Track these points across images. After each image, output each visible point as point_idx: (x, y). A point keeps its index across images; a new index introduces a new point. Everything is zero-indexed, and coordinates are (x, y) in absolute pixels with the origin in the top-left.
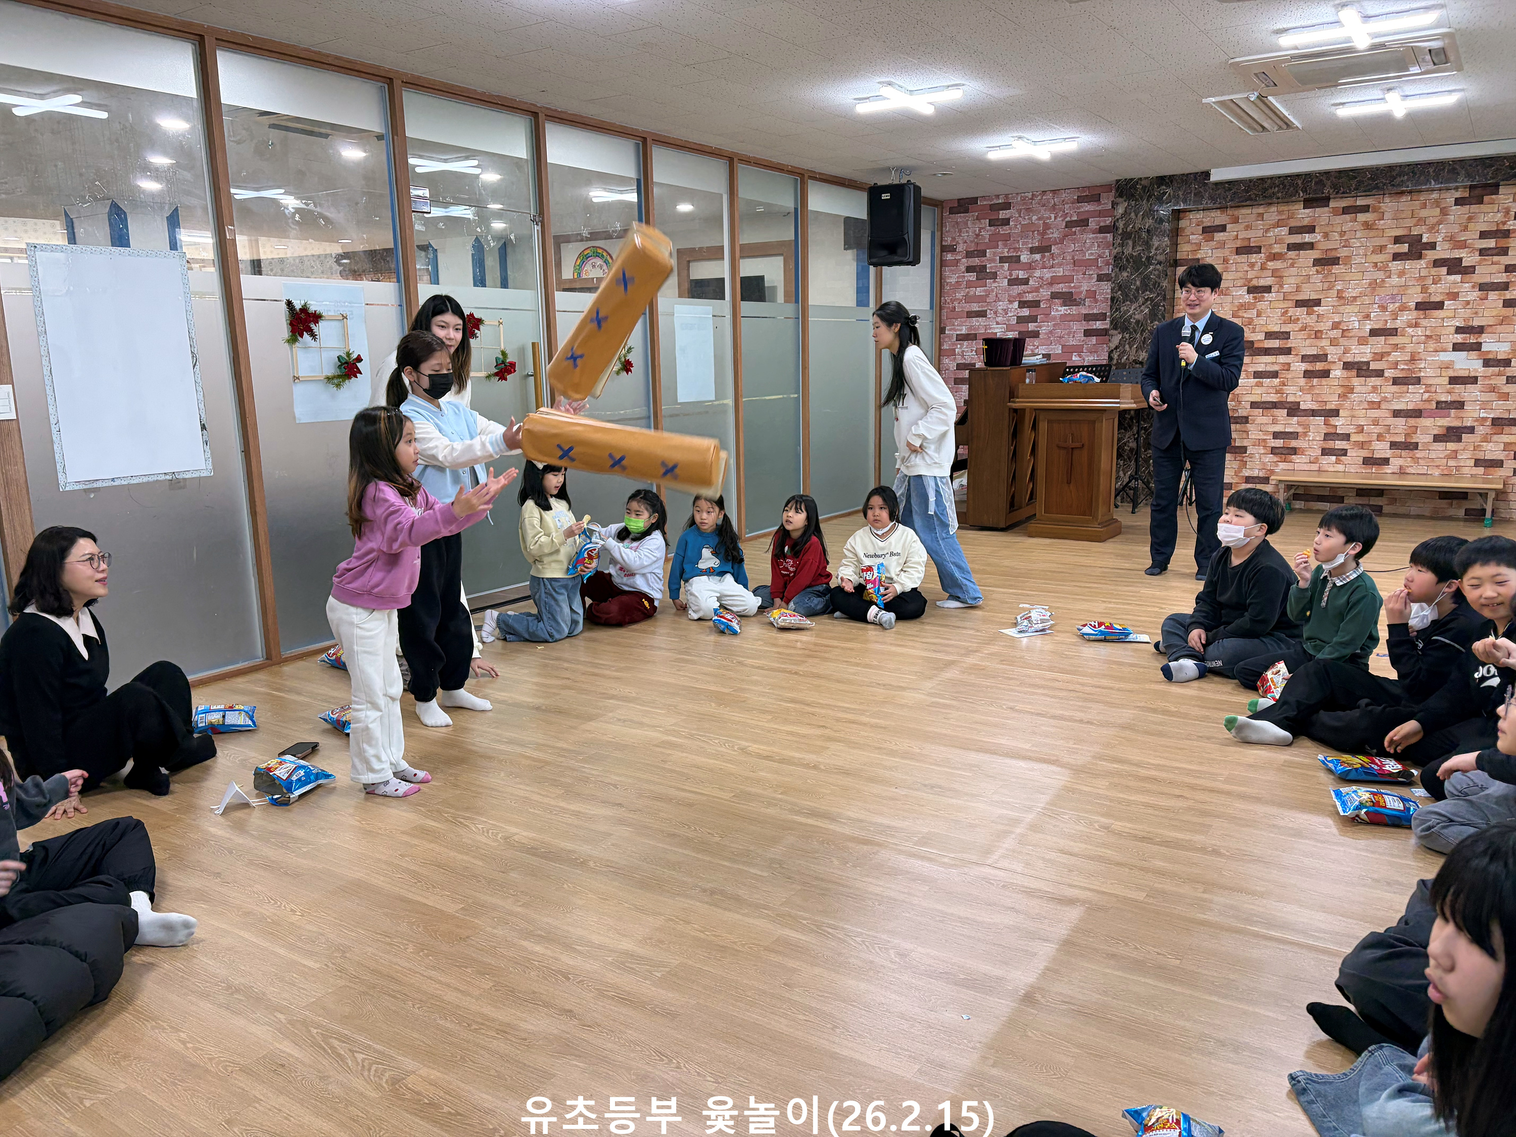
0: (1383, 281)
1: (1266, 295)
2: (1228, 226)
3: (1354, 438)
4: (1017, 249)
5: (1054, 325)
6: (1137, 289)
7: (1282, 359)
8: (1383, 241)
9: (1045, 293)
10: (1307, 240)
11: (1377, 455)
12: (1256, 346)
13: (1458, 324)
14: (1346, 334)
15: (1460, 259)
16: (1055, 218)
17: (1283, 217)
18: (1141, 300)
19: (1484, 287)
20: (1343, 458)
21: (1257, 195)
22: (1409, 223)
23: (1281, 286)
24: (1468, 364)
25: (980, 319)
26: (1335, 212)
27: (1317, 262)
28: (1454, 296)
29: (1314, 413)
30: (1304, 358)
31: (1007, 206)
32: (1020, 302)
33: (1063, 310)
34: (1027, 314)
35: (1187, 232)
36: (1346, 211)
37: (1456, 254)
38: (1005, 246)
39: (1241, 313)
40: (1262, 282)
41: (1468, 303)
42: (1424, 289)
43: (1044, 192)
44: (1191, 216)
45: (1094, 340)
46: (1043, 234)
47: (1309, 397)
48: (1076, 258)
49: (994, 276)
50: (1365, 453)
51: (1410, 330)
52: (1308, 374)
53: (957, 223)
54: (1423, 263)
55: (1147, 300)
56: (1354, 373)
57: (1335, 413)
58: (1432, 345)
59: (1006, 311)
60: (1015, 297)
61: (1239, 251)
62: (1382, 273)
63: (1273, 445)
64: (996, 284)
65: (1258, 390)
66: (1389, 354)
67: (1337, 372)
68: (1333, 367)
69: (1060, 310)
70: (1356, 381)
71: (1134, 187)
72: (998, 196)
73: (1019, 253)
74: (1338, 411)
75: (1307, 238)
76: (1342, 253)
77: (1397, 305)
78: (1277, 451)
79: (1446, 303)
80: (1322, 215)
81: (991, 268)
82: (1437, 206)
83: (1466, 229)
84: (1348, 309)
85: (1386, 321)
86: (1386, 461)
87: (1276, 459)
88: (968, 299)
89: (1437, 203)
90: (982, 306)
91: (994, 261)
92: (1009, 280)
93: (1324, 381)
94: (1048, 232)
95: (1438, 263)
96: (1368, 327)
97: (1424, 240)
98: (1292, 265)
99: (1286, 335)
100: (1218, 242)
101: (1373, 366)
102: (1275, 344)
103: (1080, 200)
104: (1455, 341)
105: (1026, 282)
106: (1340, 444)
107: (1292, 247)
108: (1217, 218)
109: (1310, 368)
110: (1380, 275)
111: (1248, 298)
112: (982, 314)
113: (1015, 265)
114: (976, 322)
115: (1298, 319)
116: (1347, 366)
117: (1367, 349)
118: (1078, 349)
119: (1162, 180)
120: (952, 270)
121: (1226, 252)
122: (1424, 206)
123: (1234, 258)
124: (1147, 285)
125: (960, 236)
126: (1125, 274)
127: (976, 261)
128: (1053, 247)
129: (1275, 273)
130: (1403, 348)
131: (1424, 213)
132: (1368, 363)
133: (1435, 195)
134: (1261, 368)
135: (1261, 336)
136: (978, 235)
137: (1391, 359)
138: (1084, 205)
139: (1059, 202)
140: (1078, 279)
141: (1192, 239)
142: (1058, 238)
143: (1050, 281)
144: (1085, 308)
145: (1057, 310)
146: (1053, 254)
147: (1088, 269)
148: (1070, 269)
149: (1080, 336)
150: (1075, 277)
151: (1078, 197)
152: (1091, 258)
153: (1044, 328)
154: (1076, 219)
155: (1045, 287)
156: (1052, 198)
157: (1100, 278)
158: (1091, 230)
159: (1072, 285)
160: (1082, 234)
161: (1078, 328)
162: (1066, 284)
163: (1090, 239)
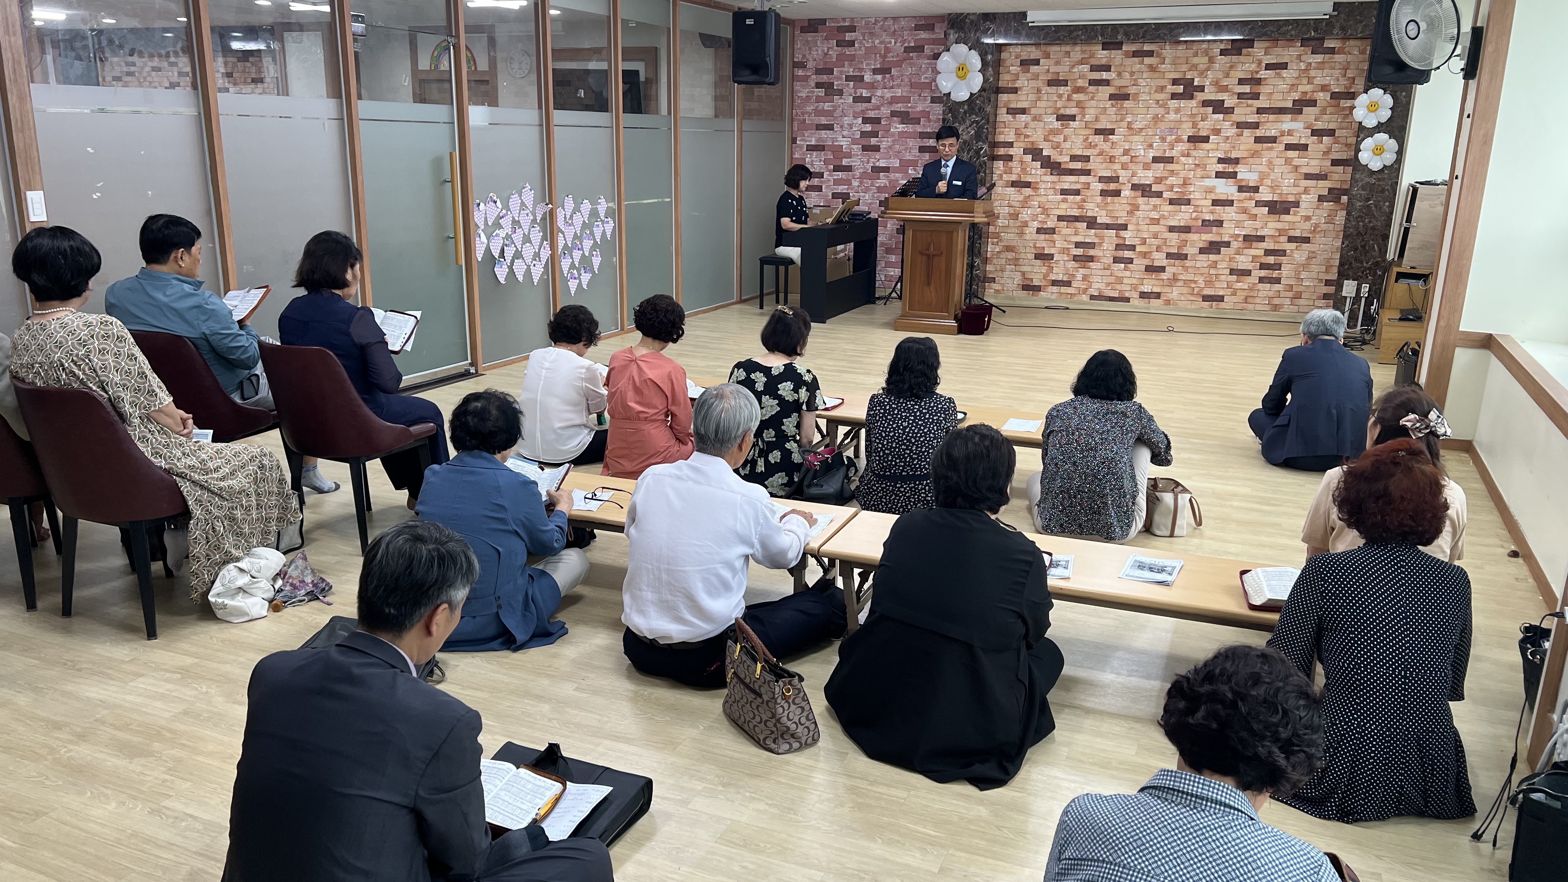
0: (1163, 116)
1: (1071, 123)
2: (1042, 61)
3: (1138, 249)
4: (861, 70)
5: (893, 141)
7: (1083, 179)
8: (1162, 82)
9: (885, 111)
10: (1104, 77)
11: (1156, 264)
12: (1063, 166)
13: (1219, 156)
14: (1134, 159)
15: (1223, 101)
16: (896, 43)
17: (1086, 56)
18: (968, 123)
19: (1240, 125)
20: (1130, 265)
21: (1065, 37)
22: (1184, 68)
23: (1084, 116)
24: (1225, 189)
25: (828, 132)
26: (1127, 55)
27: (1112, 97)
28: (1217, 132)
29: (1108, 227)
30: (1102, 179)
31: (852, 29)
32: (863, 118)
33: (901, 127)
34: (870, 129)
35: (1008, 63)
36: (1135, 54)
37: (1220, 96)
38: (851, 66)
39: (1051, 137)
40: (1068, 112)
41: (1228, 138)
42: (1195, 125)
43: (885, 19)
44: (1011, 49)
46: (884, 57)
47: (1104, 213)
48: (913, 80)
49: (840, 93)
50: (1147, 262)
51: (1183, 159)
52: (1104, 193)
53: (807, 41)
54: (1193, 103)
55: (973, 123)
56: (1139, 193)
57: (1124, 227)
58: (1199, 173)
59: (851, 126)
60: (858, 113)
61: (1050, 83)
62: (1162, 109)
63: (1075, 253)
64: (841, 101)
65: (1064, 205)
66: (1166, 178)
67: (1126, 192)
68: (1123, 187)
69: (898, 127)
70: (1141, 201)
71: (963, 20)
72: (844, 20)
73: (863, 73)
74: (1126, 225)
75: (1105, 75)
76: (1132, 90)
77: (1174, 137)
78: (1078, 258)
79: (1211, 137)
80: (1116, 56)
81: (838, 85)
82: (1207, 55)
83: (1227, 76)
84: (1136, 138)
85: (1165, 150)
86: (1162, 269)
87: (1076, 265)
88: (819, 113)
89: (1206, 52)
90: (830, 120)
91: (839, 79)
92: (854, 98)
93: (1116, 199)
94: (889, 55)
95: (1206, 103)
96: (1152, 155)
97: (1196, 83)
98: (1092, 99)
99: (1087, 159)
100: (1033, 74)
101: (1155, 188)
102: (1078, 165)
103: (918, 28)
104: (1217, 170)
105: (868, 100)
106: (1127, 254)
107: (1093, 82)
108: (1033, 53)
109: (1105, 188)
110: (1161, 111)
111: (1057, 125)
112: (830, 127)
113: (859, 84)
114: (824, 134)
115: (1096, 145)
116: (1135, 187)
117: (1150, 173)
119: (987, 16)
120: (802, 86)
121: (1040, 84)
122: (1196, 55)
123: (1045, 89)
124: (973, 109)
125: (810, 53)
127: (824, 78)
128: (893, 70)
129: (1079, 105)
130: (1178, 174)
131: (1196, 60)
132: (1150, 186)
133: (1205, 46)
134: (1066, 186)
135: (1067, 159)
136: (826, 54)
137: (1168, 182)
138: (921, 33)
139: (899, 28)
140: (914, 100)
141: (1012, 70)
142: (897, 61)
143: (890, 101)
144: (920, 127)
145: (896, 128)
146: (893, 76)
147: (923, 92)
148: (907, 91)
149: (915, 152)
150: (911, 98)
151: (915, 25)
152: (926, 81)
153: (884, 143)
154: (913, 45)
155: (885, 105)
156: (893, 25)
157: (933, 100)
158: (926, 55)
159: (909, 105)
160: (918, 59)
161: (914, 145)
162: (904, 104)
163: (925, 64)
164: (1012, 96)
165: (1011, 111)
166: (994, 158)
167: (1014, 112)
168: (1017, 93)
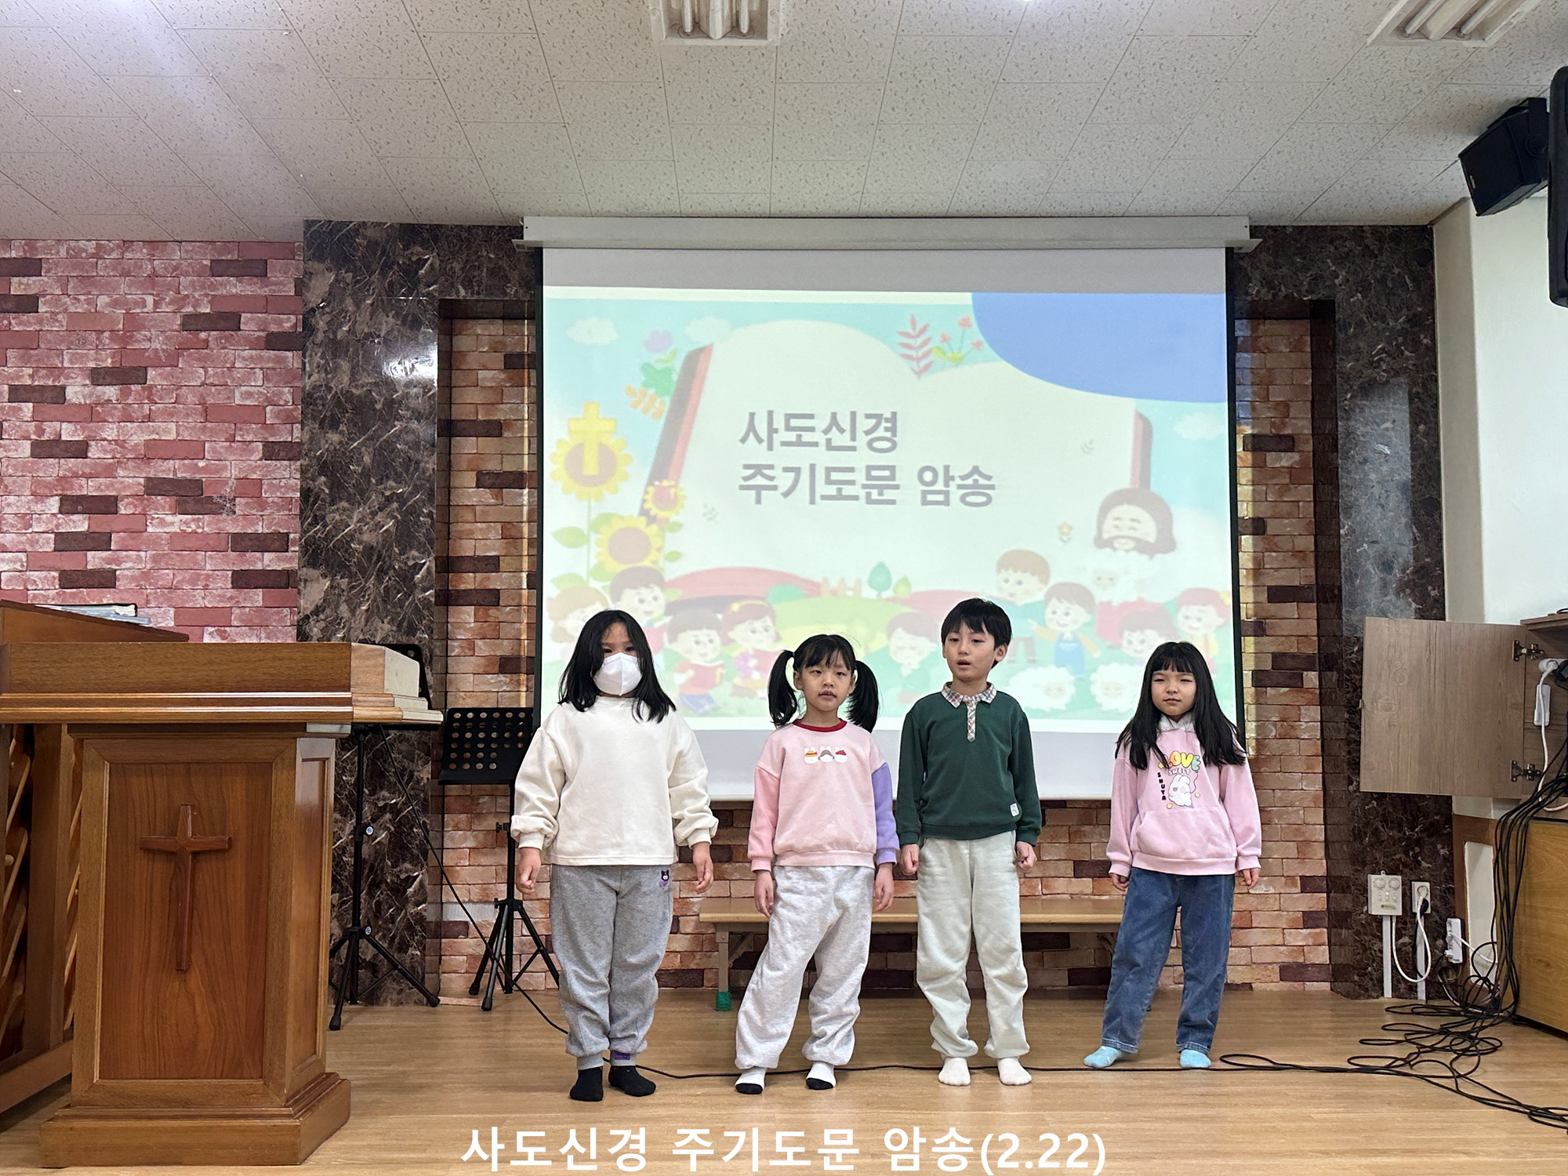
4: (56, 371)
5: (155, 559)
6: (366, 474)
9: (130, 480)
16: (156, 304)
18: (376, 500)
31: (31, 266)
32: (64, 499)
34: (84, 528)
35: (472, 361)
38: (26, 360)
43: (127, 244)
44: (480, 328)
45: (257, 597)
46: (124, 339)
48: (210, 401)
55: (389, 499)
59: (25, 519)
60: (49, 486)
69: (170, 522)
71: (348, 239)
73: (62, 381)
92: (35, 445)
94: (139, 336)
105: (79, 450)
113: (51, 409)
118: (219, 618)
119: (414, 233)
124: (388, 466)
126: (335, 437)
128: (151, 373)
138: (229, 282)
139: (166, 268)
140: (214, 451)
141: (484, 379)
142: (163, 350)
143: (142, 452)
144: (235, 521)
145: (162, 523)
146: (151, 387)
147: (241, 430)
148: (193, 428)
149: (223, 585)
150: (207, 445)
151: (212, 261)
152: (248, 402)
153: (129, 565)
154: (208, 311)
155: (130, 464)
156: (149, 259)
157: (272, 451)
158: (245, 338)
159: (201, 464)
160: (224, 348)
161: (219, 566)
162: (186, 462)
163: (244, 359)
164: (487, 444)
165: (488, 482)
166: (448, 599)
167: (498, 482)
168: (500, 435)
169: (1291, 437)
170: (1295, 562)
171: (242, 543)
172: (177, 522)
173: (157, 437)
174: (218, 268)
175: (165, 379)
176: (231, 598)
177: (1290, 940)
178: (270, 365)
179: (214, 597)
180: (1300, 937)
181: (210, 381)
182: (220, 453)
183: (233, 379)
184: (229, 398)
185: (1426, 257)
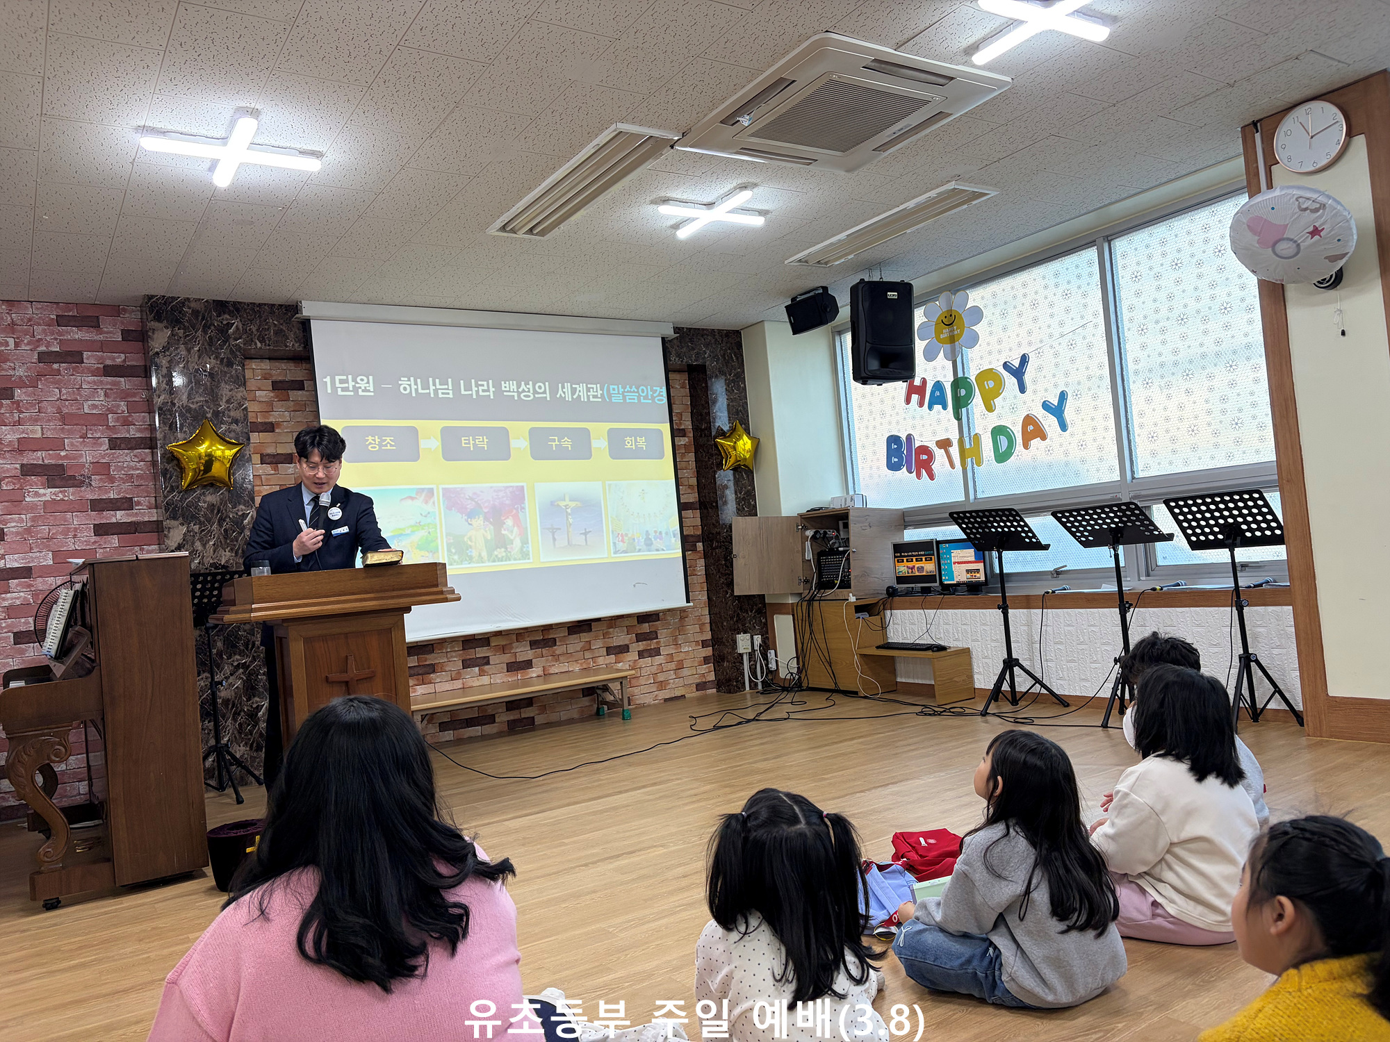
2: (306, 383)
3: (494, 642)
11: (520, 659)
20: (486, 667)
35: (251, 384)
44: (254, 364)
48: (65, 411)
50: (507, 658)
69: (42, 494)
71: (178, 309)
86: (528, 664)
100: (297, 403)
106: (481, 652)
108: (291, 371)
121: (309, 417)
138: (72, 331)
139: (22, 320)
140: (72, 444)
141: (260, 396)
142: (26, 376)
143: (16, 446)
144: (92, 491)
145: (37, 494)
146: (18, 403)
147: (91, 430)
148: (55, 429)
149: (87, 535)
150: (66, 440)
151: (57, 316)
152: (94, 412)
153: (13, 524)
154: (58, 350)
155: (7, 455)
156: (8, 313)
157: (115, 444)
158: (88, 369)
159: (63, 453)
160: (73, 375)
161: (83, 523)
162: (51, 452)
163: (89, 383)
164: (266, 437)
165: (268, 459)
167: (274, 460)
168: (273, 431)
169: (683, 430)
170: (689, 491)
171: (98, 505)
172: (48, 494)
173: (24, 435)
174: (61, 321)
175: (29, 396)
176: (95, 542)
177: (699, 671)
178: (109, 387)
179: (83, 542)
180: (704, 669)
181: (64, 397)
182: (77, 446)
183: (81, 396)
184: (79, 409)
185: (740, 346)
